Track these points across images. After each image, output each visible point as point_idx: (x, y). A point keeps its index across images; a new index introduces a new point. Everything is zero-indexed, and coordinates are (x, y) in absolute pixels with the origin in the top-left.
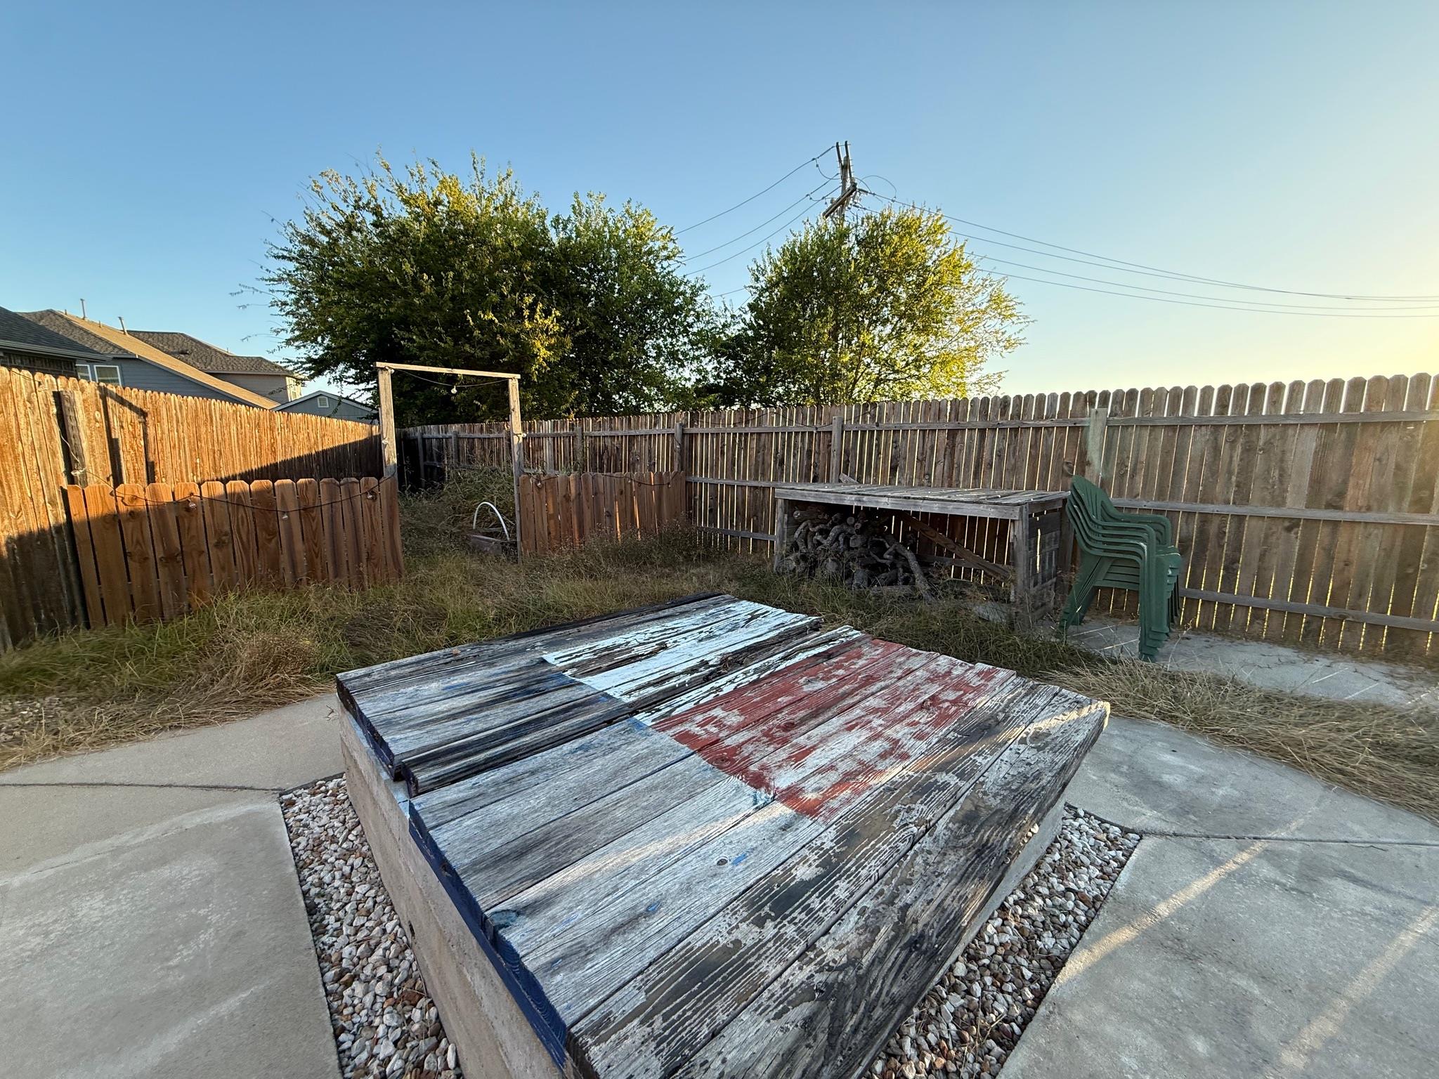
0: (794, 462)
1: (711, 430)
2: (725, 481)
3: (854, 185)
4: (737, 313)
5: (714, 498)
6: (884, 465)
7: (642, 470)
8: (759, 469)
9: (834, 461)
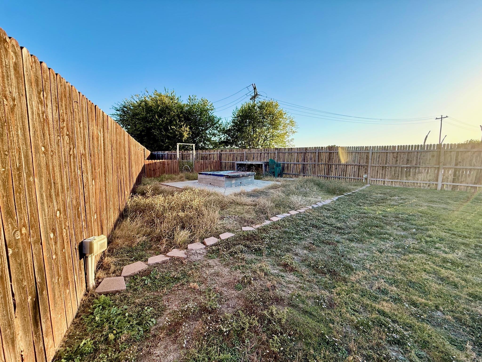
0: (239, 158)
1: (225, 153)
2: (227, 162)
3: (257, 94)
4: (229, 122)
5: (225, 165)
6: (252, 158)
7: (212, 160)
8: (233, 159)
9: (245, 158)
